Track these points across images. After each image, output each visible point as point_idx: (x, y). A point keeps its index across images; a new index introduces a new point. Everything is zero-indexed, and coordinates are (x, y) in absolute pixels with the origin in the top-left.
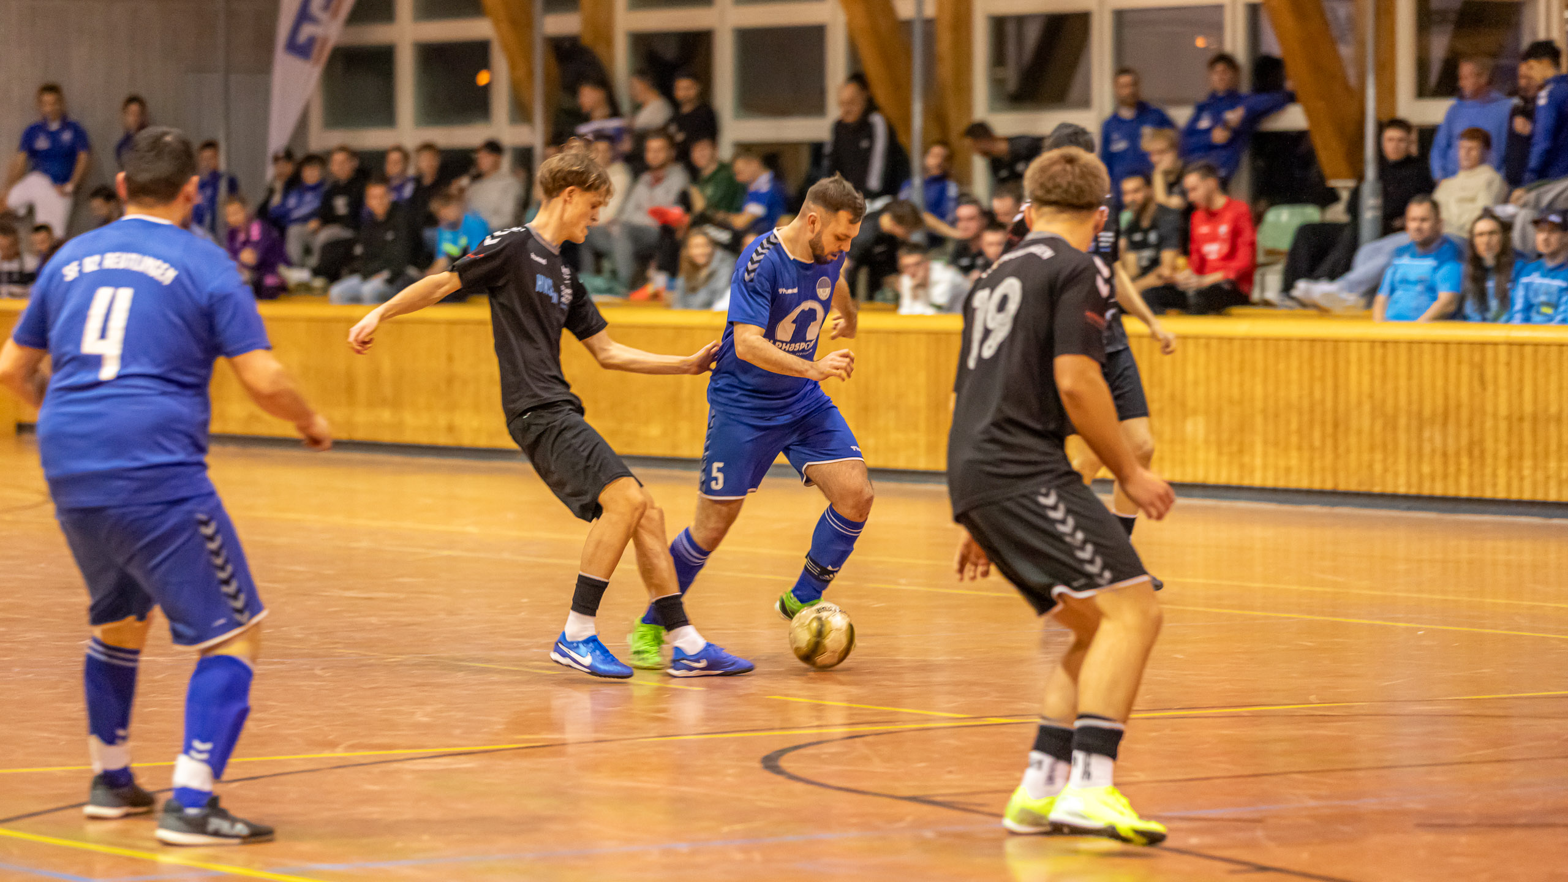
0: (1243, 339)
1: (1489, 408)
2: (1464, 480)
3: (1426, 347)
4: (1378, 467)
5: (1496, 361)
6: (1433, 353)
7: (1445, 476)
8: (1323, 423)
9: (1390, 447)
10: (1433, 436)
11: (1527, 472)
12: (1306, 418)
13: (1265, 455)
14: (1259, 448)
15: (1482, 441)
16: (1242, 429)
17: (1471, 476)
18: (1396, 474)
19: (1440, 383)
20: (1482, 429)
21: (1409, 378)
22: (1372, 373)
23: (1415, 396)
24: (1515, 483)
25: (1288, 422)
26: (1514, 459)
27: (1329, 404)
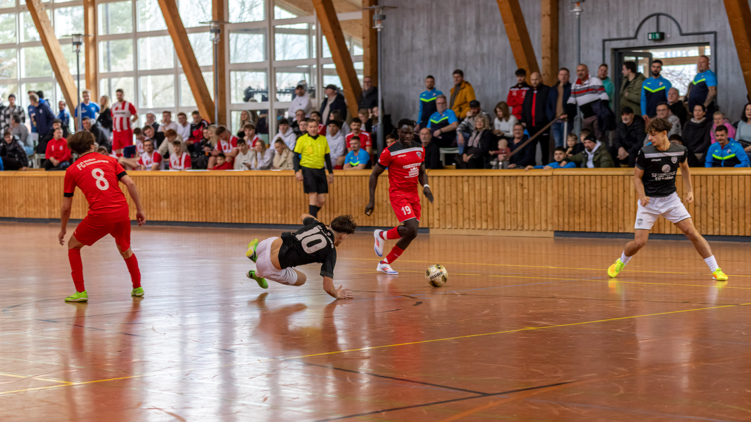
0: (177, 176)
1: (252, 196)
2: (245, 218)
3: (233, 178)
4: (219, 215)
5: (253, 182)
6: (234, 180)
7: (239, 217)
8: (202, 202)
9: (222, 208)
10: (235, 205)
11: (263, 215)
12: (197, 200)
13: (185, 212)
14: (183, 210)
15: (250, 206)
16: (178, 204)
17: (247, 217)
18: (224, 217)
19: (237, 188)
20: (250, 202)
21: (228, 187)
22: (216, 186)
23: (229, 193)
24: (260, 218)
25: (192, 202)
26: (259, 211)
27: (204, 196)
